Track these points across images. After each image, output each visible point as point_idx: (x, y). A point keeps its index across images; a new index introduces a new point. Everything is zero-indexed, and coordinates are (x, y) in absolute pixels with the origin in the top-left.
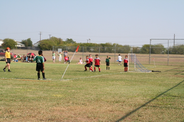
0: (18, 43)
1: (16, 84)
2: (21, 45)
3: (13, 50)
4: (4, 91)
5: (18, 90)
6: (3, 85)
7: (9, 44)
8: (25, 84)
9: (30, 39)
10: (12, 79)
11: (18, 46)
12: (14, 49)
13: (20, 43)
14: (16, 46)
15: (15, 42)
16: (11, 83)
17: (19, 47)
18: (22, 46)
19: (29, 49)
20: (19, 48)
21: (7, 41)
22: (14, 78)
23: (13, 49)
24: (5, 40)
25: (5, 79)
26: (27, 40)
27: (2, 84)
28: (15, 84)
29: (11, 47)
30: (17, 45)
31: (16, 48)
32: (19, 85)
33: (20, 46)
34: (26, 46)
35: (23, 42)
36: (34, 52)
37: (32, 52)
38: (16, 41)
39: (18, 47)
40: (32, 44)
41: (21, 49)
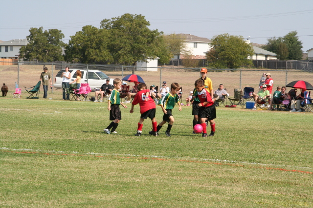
0: (256, 50)
1: (258, 182)
2: (266, 56)
3: (243, 73)
4: (224, 200)
5: (267, 201)
6: (221, 182)
7: (228, 52)
8: (289, 184)
9: (295, 34)
10: (245, 163)
11: (254, 58)
12: (244, 69)
13: (263, 47)
14: (249, 58)
15: (248, 46)
16: (244, 179)
17: (260, 61)
18: (268, 59)
19: (289, 68)
20: (257, 64)
21: (222, 44)
22: (250, 161)
23: (239, 67)
24: (216, 39)
25: (223, 165)
26: (286, 38)
27: (217, 179)
28: (255, 181)
29: (235, 61)
30: (251, 55)
31: (248, 64)
32: (268, 184)
33: (263, 58)
34: (281, 59)
35: (272, 47)
36: (308, 77)
37: (301, 77)
38: (248, 42)
39: (255, 61)
40: (302, 49)
41: (265, 67)
